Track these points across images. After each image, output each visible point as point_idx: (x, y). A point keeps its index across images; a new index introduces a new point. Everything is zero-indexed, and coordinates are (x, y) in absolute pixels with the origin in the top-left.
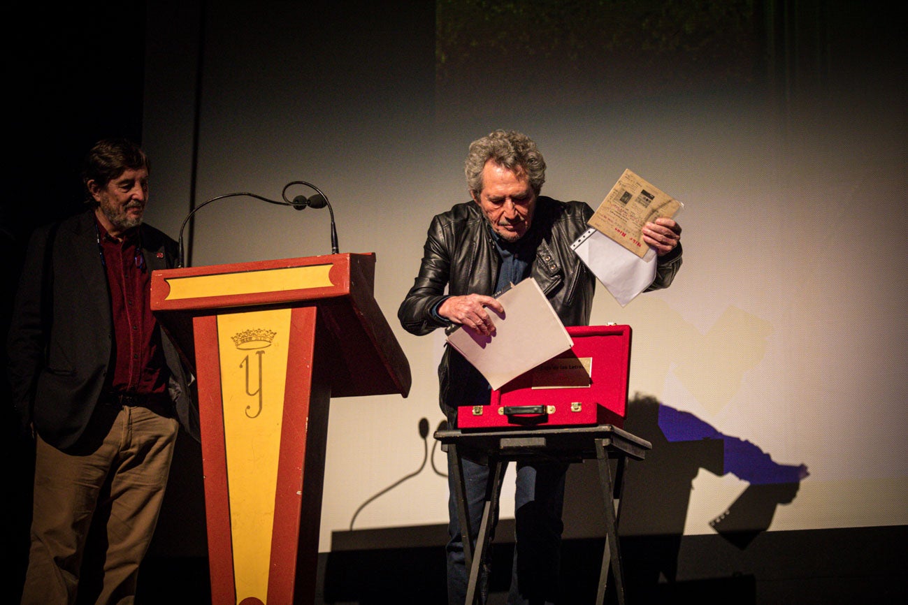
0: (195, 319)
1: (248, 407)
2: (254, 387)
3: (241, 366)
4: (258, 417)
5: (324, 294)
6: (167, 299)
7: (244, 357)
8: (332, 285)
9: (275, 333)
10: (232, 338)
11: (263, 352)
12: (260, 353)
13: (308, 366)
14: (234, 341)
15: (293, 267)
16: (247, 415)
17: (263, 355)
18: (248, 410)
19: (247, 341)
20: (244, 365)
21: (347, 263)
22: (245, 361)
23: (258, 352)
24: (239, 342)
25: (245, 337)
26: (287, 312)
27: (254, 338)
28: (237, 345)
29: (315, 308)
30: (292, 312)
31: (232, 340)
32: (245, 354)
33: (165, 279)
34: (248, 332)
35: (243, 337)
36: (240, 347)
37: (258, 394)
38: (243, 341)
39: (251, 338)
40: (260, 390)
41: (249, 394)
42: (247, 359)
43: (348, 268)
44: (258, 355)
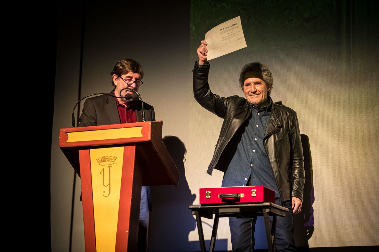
0: (80, 151)
1: (104, 192)
2: (107, 182)
3: (101, 173)
4: (109, 196)
5: (139, 140)
6: (67, 142)
7: (103, 169)
8: (142, 136)
9: (117, 158)
10: (97, 160)
11: (111, 166)
12: (110, 167)
13: (132, 173)
14: (98, 161)
15: (125, 128)
16: (103, 195)
17: (111, 168)
18: (104, 193)
19: (104, 161)
20: (102, 172)
21: (149, 126)
22: (103, 171)
23: (109, 167)
24: (100, 162)
25: (103, 160)
26: (122, 148)
27: (107, 160)
28: (99, 163)
29: (135, 146)
30: (124, 148)
31: (97, 161)
32: (103, 167)
33: (66, 133)
34: (104, 157)
35: (102, 159)
36: (100, 164)
37: (109, 186)
38: (102, 161)
39: (105, 160)
40: (109, 184)
41: (105, 186)
42: (103, 170)
43: (150, 129)
44: (108, 168)
